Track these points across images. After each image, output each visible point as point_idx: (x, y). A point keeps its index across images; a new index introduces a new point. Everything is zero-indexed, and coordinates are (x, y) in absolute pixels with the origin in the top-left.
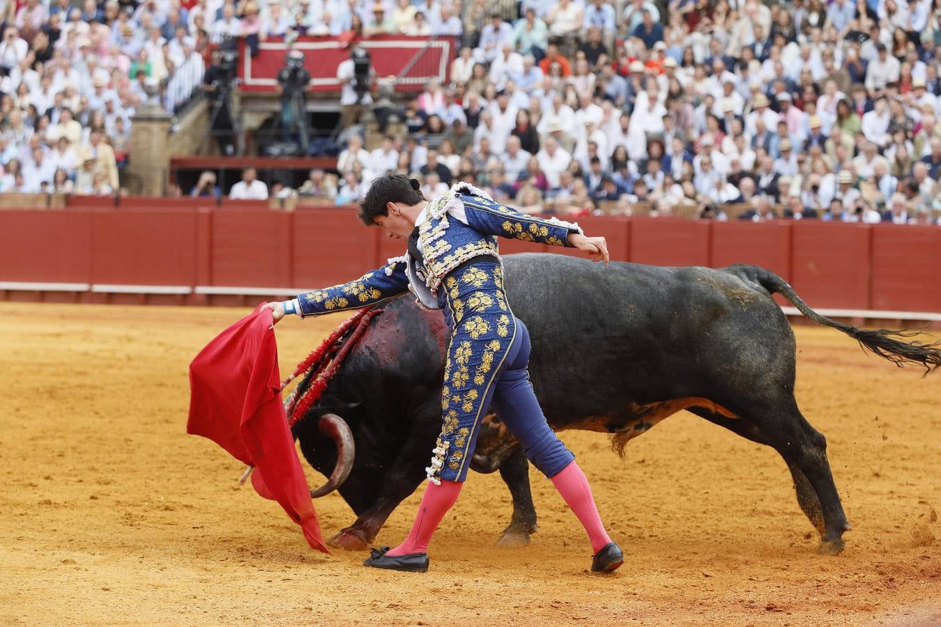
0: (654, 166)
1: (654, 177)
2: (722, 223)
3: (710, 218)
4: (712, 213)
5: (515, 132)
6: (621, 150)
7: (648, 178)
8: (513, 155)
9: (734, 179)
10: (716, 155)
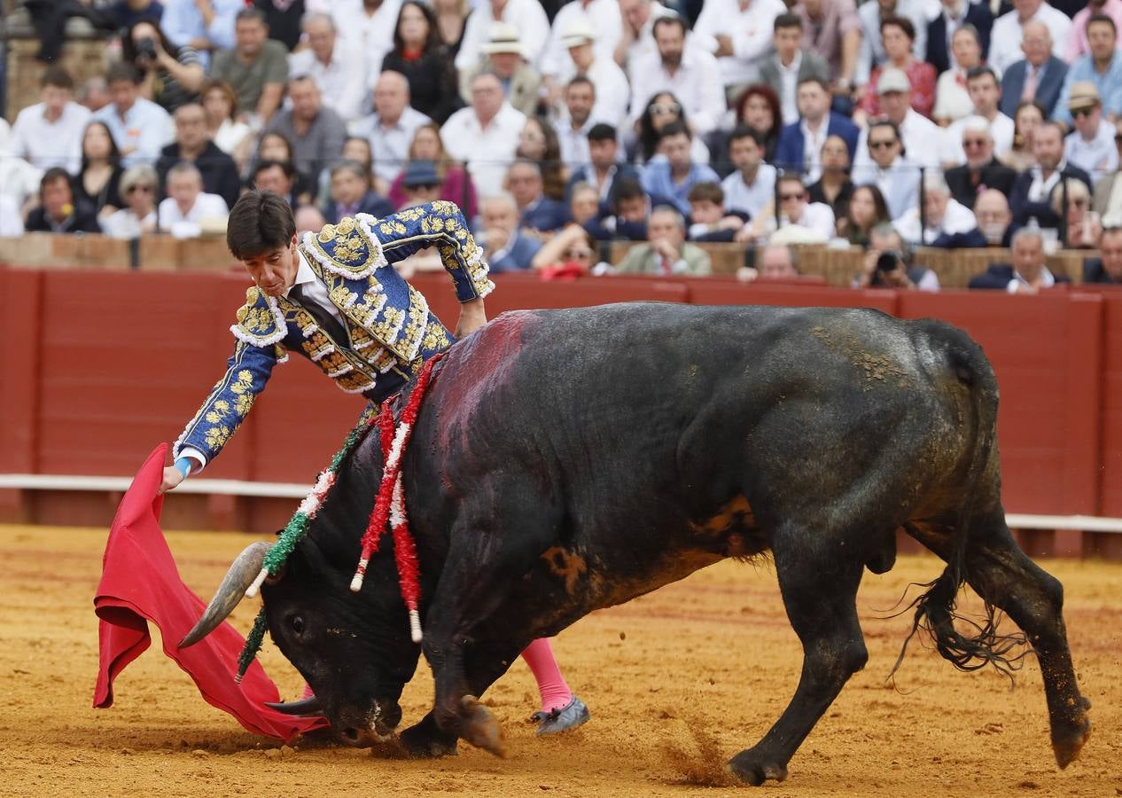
0: (747, 150)
1: (749, 180)
2: (927, 296)
3: (897, 284)
4: (898, 273)
5: (394, 61)
6: (665, 105)
7: (731, 185)
8: (389, 121)
9: (963, 184)
10: (914, 124)
